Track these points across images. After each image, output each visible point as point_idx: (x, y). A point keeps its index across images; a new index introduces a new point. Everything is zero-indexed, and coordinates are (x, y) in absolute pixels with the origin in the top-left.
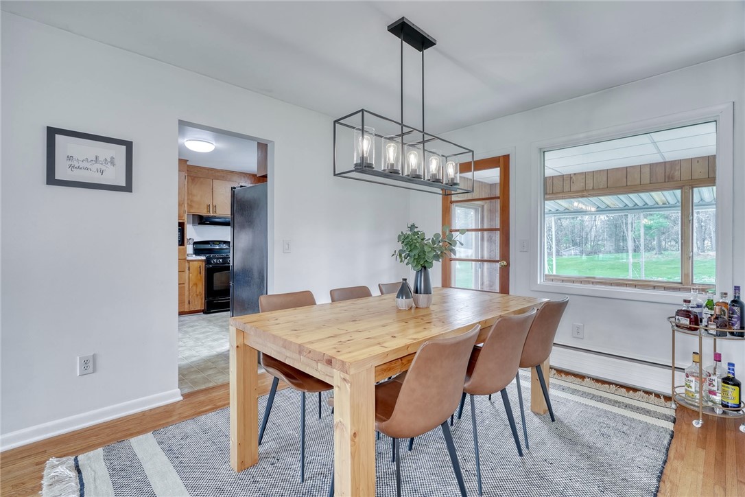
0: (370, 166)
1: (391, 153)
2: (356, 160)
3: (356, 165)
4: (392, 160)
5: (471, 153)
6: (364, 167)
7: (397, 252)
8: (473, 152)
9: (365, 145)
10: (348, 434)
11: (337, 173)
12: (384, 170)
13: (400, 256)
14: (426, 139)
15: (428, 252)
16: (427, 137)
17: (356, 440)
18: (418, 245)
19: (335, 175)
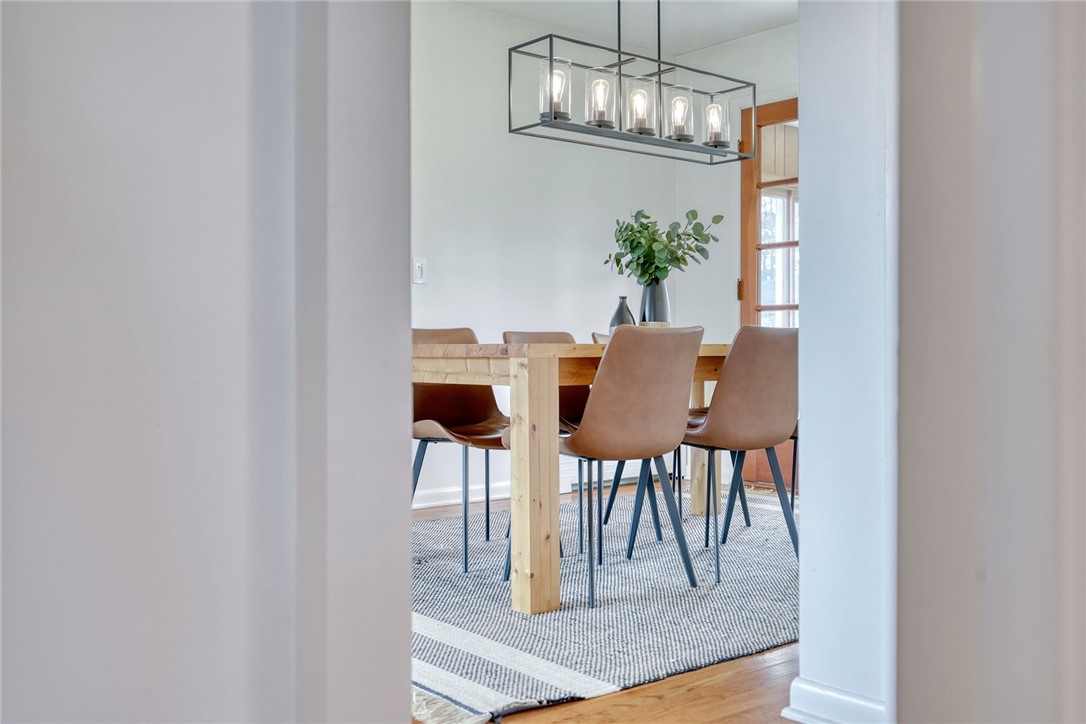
0: (564, 116)
1: (600, 95)
2: (543, 108)
3: (543, 115)
4: (601, 107)
5: (751, 88)
6: (555, 118)
7: (613, 257)
8: (754, 85)
9: (557, 85)
10: (526, 427)
11: (513, 128)
12: (588, 123)
13: (618, 262)
14: (662, 70)
15: (659, 251)
16: (663, 67)
17: (537, 434)
18: (643, 241)
19: (511, 131)
